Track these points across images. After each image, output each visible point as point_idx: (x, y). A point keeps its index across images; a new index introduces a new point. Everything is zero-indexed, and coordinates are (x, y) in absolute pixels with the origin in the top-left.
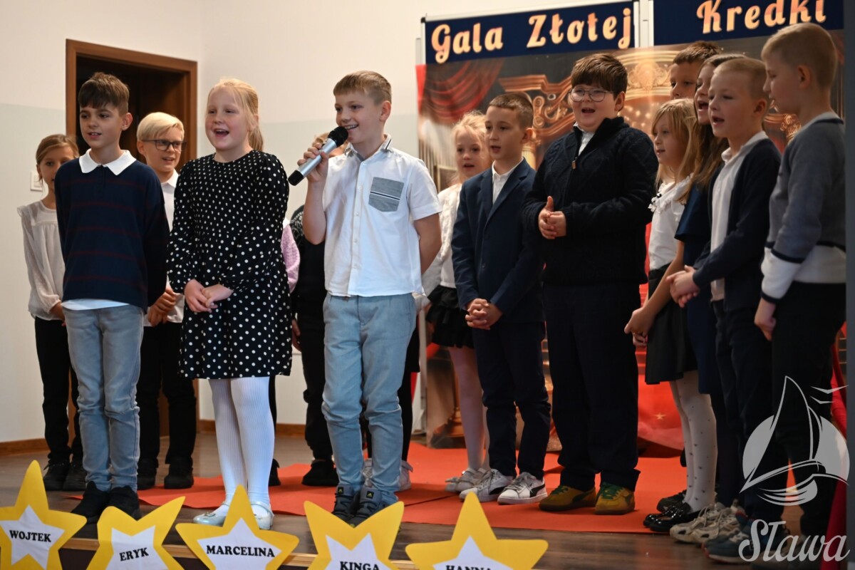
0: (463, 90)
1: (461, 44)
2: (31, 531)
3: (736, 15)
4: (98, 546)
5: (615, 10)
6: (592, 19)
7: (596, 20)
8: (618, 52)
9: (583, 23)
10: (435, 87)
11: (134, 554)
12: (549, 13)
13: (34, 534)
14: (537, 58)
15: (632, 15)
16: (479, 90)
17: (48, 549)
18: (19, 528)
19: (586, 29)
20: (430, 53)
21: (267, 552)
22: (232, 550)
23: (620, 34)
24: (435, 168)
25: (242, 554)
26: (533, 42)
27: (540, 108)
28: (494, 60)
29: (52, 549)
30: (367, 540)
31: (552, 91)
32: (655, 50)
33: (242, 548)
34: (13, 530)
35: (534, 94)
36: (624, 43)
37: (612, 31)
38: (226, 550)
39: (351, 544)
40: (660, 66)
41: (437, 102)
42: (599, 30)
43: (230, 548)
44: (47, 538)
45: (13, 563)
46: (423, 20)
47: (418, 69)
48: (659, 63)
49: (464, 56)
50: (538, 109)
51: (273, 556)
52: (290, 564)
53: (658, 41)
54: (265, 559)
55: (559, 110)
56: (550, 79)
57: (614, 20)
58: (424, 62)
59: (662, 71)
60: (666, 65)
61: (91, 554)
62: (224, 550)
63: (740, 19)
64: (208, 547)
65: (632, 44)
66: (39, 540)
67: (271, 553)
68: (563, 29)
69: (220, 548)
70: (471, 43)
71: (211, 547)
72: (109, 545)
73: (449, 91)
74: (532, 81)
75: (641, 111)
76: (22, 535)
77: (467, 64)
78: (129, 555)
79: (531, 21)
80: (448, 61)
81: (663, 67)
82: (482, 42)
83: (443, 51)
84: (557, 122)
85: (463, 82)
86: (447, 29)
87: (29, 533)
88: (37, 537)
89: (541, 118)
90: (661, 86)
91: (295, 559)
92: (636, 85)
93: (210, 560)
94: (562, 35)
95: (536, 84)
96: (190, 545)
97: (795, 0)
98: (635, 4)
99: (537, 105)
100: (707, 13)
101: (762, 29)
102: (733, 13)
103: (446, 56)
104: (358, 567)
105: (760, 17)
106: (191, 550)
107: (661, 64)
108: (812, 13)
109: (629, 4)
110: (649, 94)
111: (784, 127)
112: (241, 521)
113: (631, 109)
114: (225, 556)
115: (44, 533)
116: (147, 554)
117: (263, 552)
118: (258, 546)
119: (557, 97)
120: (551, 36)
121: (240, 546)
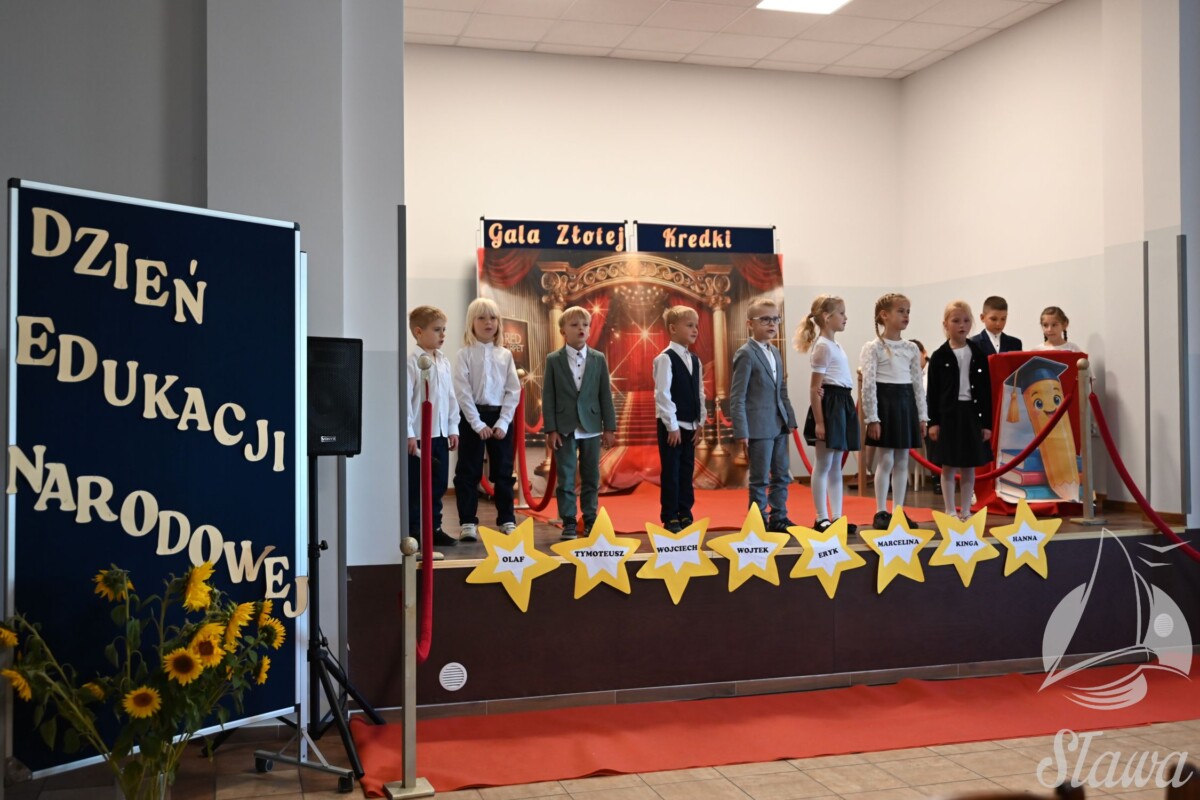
0: (512, 267)
1: (510, 238)
2: (754, 547)
3: (684, 239)
4: (801, 551)
5: (616, 227)
6: (600, 231)
7: (602, 232)
8: (616, 253)
9: (593, 233)
10: (491, 263)
11: (828, 553)
12: (571, 225)
13: (756, 549)
14: (563, 251)
15: (624, 232)
16: (523, 269)
18: (744, 546)
19: (595, 237)
20: (488, 241)
21: (914, 542)
22: (893, 543)
23: (617, 243)
25: (899, 544)
26: (560, 241)
27: (566, 283)
28: (533, 251)
29: (769, 557)
30: (971, 529)
31: (573, 273)
32: (638, 254)
33: (899, 541)
34: (740, 547)
35: (561, 274)
36: (619, 248)
37: (612, 240)
38: (890, 544)
39: (962, 531)
41: (493, 273)
42: (604, 238)
43: (891, 542)
44: (765, 550)
45: (740, 568)
46: (482, 219)
48: (640, 262)
49: (512, 245)
50: (564, 283)
53: (641, 248)
54: (913, 546)
55: (578, 285)
56: (572, 265)
57: (613, 233)
58: (483, 246)
59: (643, 267)
60: (645, 264)
61: (797, 557)
62: (888, 544)
63: (686, 241)
64: (879, 543)
65: (624, 249)
66: (760, 552)
67: (917, 542)
68: (580, 235)
69: (886, 543)
70: (517, 237)
71: (881, 543)
72: (811, 550)
73: (502, 267)
74: (559, 266)
76: (747, 551)
77: (515, 250)
78: (825, 554)
79: (559, 228)
80: (500, 247)
81: (643, 265)
82: (525, 237)
83: (497, 240)
84: (577, 292)
85: (512, 262)
86: (500, 227)
87: (752, 549)
88: (758, 550)
89: (566, 289)
90: (643, 276)
92: (628, 274)
93: (879, 550)
94: (580, 239)
95: (562, 268)
96: (869, 543)
97: (715, 233)
98: (626, 225)
99: (563, 281)
100: (668, 235)
101: (698, 248)
102: (682, 237)
103: (499, 244)
104: (966, 543)
105: (697, 241)
106: (868, 546)
107: (642, 263)
108: (724, 242)
109: (623, 225)
110: (637, 280)
111: (710, 305)
112: (899, 526)
113: (625, 288)
114: (888, 547)
115: (763, 547)
116: (837, 552)
117: (911, 542)
118: (909, 539)
119: (576, 277)
120: (572, 239)
121: (897, 540)
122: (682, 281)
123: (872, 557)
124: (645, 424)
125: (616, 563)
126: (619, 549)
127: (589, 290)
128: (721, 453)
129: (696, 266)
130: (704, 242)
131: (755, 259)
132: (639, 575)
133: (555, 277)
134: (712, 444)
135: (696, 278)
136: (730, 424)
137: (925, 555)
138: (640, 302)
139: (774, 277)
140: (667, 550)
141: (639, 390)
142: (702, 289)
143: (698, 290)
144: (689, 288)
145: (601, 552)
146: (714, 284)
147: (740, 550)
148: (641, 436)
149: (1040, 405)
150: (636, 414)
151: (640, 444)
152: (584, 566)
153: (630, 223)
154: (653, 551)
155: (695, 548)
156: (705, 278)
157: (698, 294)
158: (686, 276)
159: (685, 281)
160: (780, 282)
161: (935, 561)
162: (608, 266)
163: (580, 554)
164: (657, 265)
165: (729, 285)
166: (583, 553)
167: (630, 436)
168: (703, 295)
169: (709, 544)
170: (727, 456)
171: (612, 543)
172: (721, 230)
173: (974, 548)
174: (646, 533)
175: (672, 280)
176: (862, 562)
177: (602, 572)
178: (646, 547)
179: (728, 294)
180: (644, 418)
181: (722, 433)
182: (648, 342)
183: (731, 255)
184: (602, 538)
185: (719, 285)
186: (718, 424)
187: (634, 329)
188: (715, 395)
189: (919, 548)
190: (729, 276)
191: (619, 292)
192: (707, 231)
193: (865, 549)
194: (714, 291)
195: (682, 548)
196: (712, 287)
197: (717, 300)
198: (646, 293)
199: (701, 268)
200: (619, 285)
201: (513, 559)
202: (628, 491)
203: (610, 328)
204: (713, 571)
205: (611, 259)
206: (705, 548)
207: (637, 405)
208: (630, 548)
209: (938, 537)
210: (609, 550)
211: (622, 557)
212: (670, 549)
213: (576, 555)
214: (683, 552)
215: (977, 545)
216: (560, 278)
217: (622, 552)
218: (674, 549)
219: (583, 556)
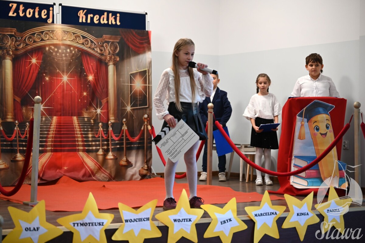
2: (183, 218)
3: (91, 17)
5: (48, 7)
6: (37, 9)
7: (38, 10)
8: (48, 24)
9: (33, 10)
11: (226, 221)
12: (19, 4)
13: (184, 219)
14: (13, 21)
15: (53, 10)
17: (190, 225)
18: (177, 218)
19: (34, 13)
22: (263, 214)
23: (48, 17)
25: (266, 215)
26: (11, 14)
27: (14, 42)
29: (192, 224)
31: (19, 36)
32: (62, 26)
34: (175, 219)
35: (11, 36)
36: (50, 21)
37: (45, 15)
38: (261, 215)
39: (300, 207)
40: (64, 32)
42: (40, 14)
43: (262, 214)
44: (190, 220)
45: (174, 233)
48: (63, 31)
50: (13, 42)
53: (63, 22)
54: (273, 216)
55: (22, 44)
56: (18, 31)
57: (46, 11)
59: (65, 34)
60: (66, 32)
61: (208, 224)
62: (260, 215)
63: (92, 19)
64: (255, 214)
65: (53, 22)
66: (187, 221)
67: (276, 214)
68: (24, 11)
69: (259, 214)
72: (217, 220)
74: (10, 30)
75: (57, 49)
76: (179, 221)
78: (224, 222)
79: (10, 5)
81: (65, 33)
84: (21, 49)
87: (182, 219)
89: (14, 46)
90: (65, 40)
92: (55, 38)
93: (255, 219)
94: (24, 13)
95: (12, 32)
96: (250, 215)
97: (110, 15)
98: (54, 6)
99: (12, 41)
100: (81, 14)
101: (100, 24)
102: (90, 16)
105: (99, 20)
106: (249, 217)
107: (64, 31)
108: (116, 21)
109: (52, 6)
110: (61, 43)
111: (107, 61)
112: (266, 204)
113: (53, 47)
114: (260, 217)
115: (189, 218)
116: (231, 221)
117: (273, 213)
118: (271, 212)
119: (21, 39)
120: (19, 13)
121: (265, 212)
122: (89, 45)
123: (251, 223)
124: (64, 138)
125: (99, 230)
126: (101, 221)
127: (29, 47)
128: (112, 157)
129: (98, 36)
130: (103, 20)
131: (134, 33)
132: (114, 238)
133: (7, 38)
134: (106, 152)
135: (98, 43)
136: (117, 139)
137: (280, 221)
138: (62, 57)
139: (146, 45)
140: (131, 221)
141: (61, 115)
142: (101, 50)
143: (99, 51)
144: (93, 49)
145: (89, 223)
146: (109, 48)
147: (175, 220)
148: (61, 146)
149: (318, 129)
150: (58, 131)
151: (61, 151)
152: (78, 232)
153: (57, 4)
154: (122, 222)
155: (148, 219)
156: (103, 43)
157: (99, 54)
158: (92, 42)
159: (91, 45)
160: (149, 49)
161: (285, 226)
162: (42, 32)
163: (76, 225)
164: (74, 33)
165: (118, 49)
166: (78, 224)
167: (54, 146)
168: (102, 55)
169: (157, 216)
170: (116, 159)
171: (97, 217)
172: (114, 13)
173: (306, 216)
174: (118, 209)
175: (83, 44)
176: (245, 227)
177: (90, 237)
178: (117, 219)
179: (118, 55)
180: (63, 134)
181: (112, 145)
182: (67, 84)
183: (120, 30)
184: (90, 214)
185: (112, 48)
186: (110, 138)
187: (58, 75)
188: (108, 120)
189: (277, 217)
190: (118, 43)
191: (49, 50)
192: (106, 14)
193: (248, 219)
194: (109, 52)
195: (140, 220)
196: (108, 49)
197: (111, 58)
198: (67, 51)
199: (101, 37)
200: (50, 45)
201: (32, 229)
202: (54, 182)
203: (42, 73)
204: (158, 234)
205: (45, 28)
206: (154, 219)
207: (59, 126)
208: (107, 219)
209: (287, 210)
210: (94, 222)
211: (103, 226)
212: (133, 220)
213: (73, 225)
214: (140, 222)
215: (308, 215)
216: (10, 38)
217: (103, 223)
218: (135, 220)
219: (78, 226)
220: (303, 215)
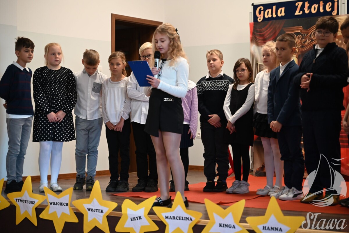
0: (269, 32)
1: (268, 14)
2: (96, 208)
4: (122, 215)
6: (321, 3)
7: (323, 4)
9: (318, 5)
10: (257, 31)
11: (136, 219)
12: (304, 2)
13: (97, 210)
14: (299, 19)
16: (275, 33)
17: (102, 216)
18: (91, 207)
19: (319, 8)
20: (255, 18)
21: (189, 219)
22: (175, 218)
23: (333, 9)
24: (257, 64)
25: (180, 219)
26: (297, 13)
27: (300, 40)
28: (281, 20)
29: (104, 216)
30: (230, 215)
31: (305, 33)
33: (179, 217)
34: (88, 208)
35: (297, 34)
36: (335, 13)
37: (329, 8)
38: (173, 218)
39: (223, 216)
41: (258, 37)
42: (324, 8)
43: (175, 217)
44: (102, 211)
45: (89, 221)
46: (253, 4)
47: (250, 24)
49: (269, 19)
51: (192, 220)
52: (199, 224)
54: (189, 222)
55: (308, 41)
56: (304, 28)
57: (331, 4)
58: (253, 21)
61: (119, 218)
62: (172, 218)
64: (166, 217)
65: (338, 13)
66: (99, 212)
67: (191, 219)
68: (310, 8)
69: (170, 217)
70: (272, 14)
71: (167, 216)
72: (126, 215)
73: (263, 33)
74: (296, 29)
75: (341, 41)
76: (92, 210)
77: (270, 22)
78: (134, 219)
79: (297, 4)
80: (262, 21)
82: (276, 13)
83: (261, 17)
84: (307, 45)
85: (269, 29)
86: (262, 9)
87: (95, 209)
88: (98, 211)
89: (300, 44)
91: (201, 222)
93: (166, 222)
94: (309, 10)
95: (298, 30)
103: (262, 19)
104: (226, 226)
106: (159, 217)
112: (179, 206)
114: (172, 220)
115: (101, 209)
116: (141, 219)
117: (188, 219)
118: (186, 216)
119: (307, 35)
120: (304, 10)
121: (178, 216)
123: (162, 225)
125: (31, 208)
126: (33, 200)
132: (41, 216)
140: (54, 204)
145: (25, 201)
152: (19, 207)
155: (67, 204)
163: (18, 200)
166: (19, 200)
171: (31, 196)
173: (233, 229)
176: (156, 228)
177: (26, 212)
184: (26, 193)
189: (193, 224)
193: (158, 219)
195: (61, 204)
208: (39, 200)
210: (29, 200)
211: (34, 205)
212: (56, 203)
213: (16, 200)
214: (61, 206)
215: (235, 228)
216: (297, 36)
217: (34, 202)
218: (57, 204)
219: (19, 201)
220: (227, 226)
